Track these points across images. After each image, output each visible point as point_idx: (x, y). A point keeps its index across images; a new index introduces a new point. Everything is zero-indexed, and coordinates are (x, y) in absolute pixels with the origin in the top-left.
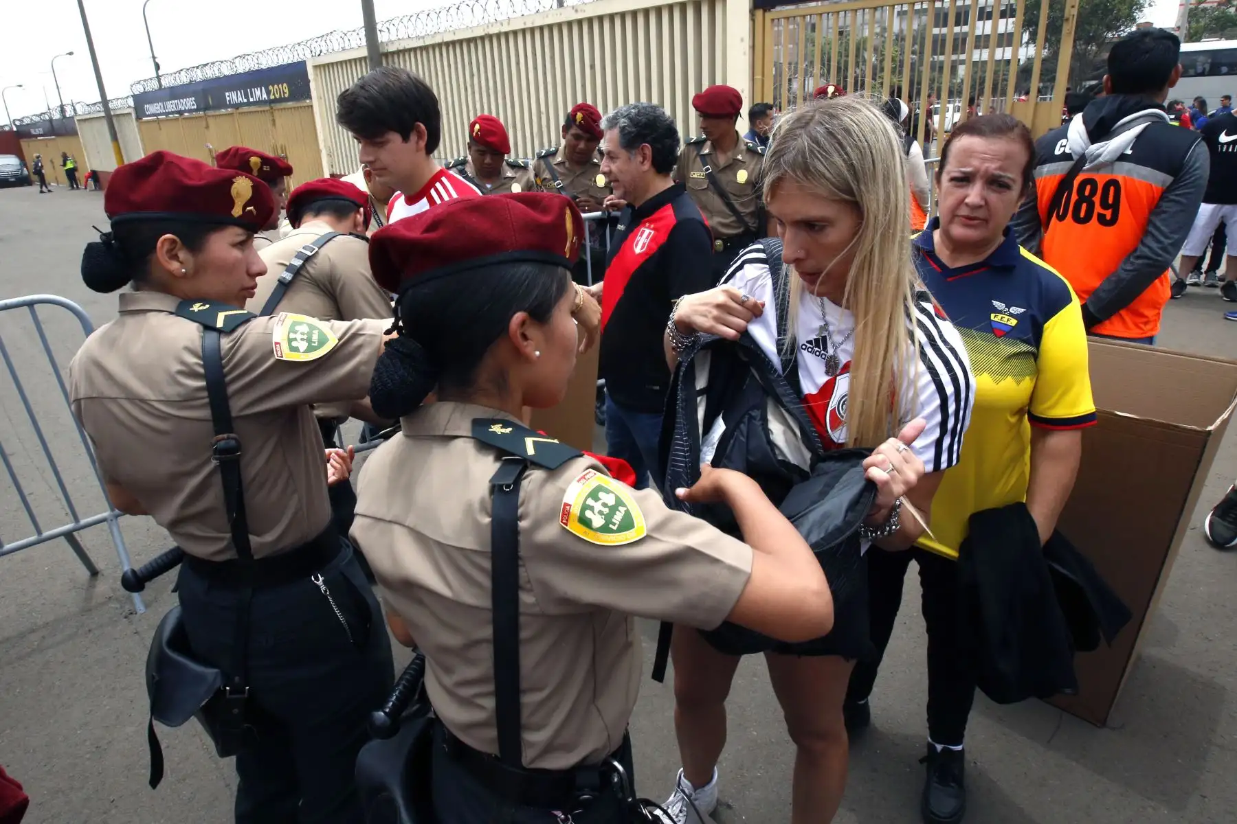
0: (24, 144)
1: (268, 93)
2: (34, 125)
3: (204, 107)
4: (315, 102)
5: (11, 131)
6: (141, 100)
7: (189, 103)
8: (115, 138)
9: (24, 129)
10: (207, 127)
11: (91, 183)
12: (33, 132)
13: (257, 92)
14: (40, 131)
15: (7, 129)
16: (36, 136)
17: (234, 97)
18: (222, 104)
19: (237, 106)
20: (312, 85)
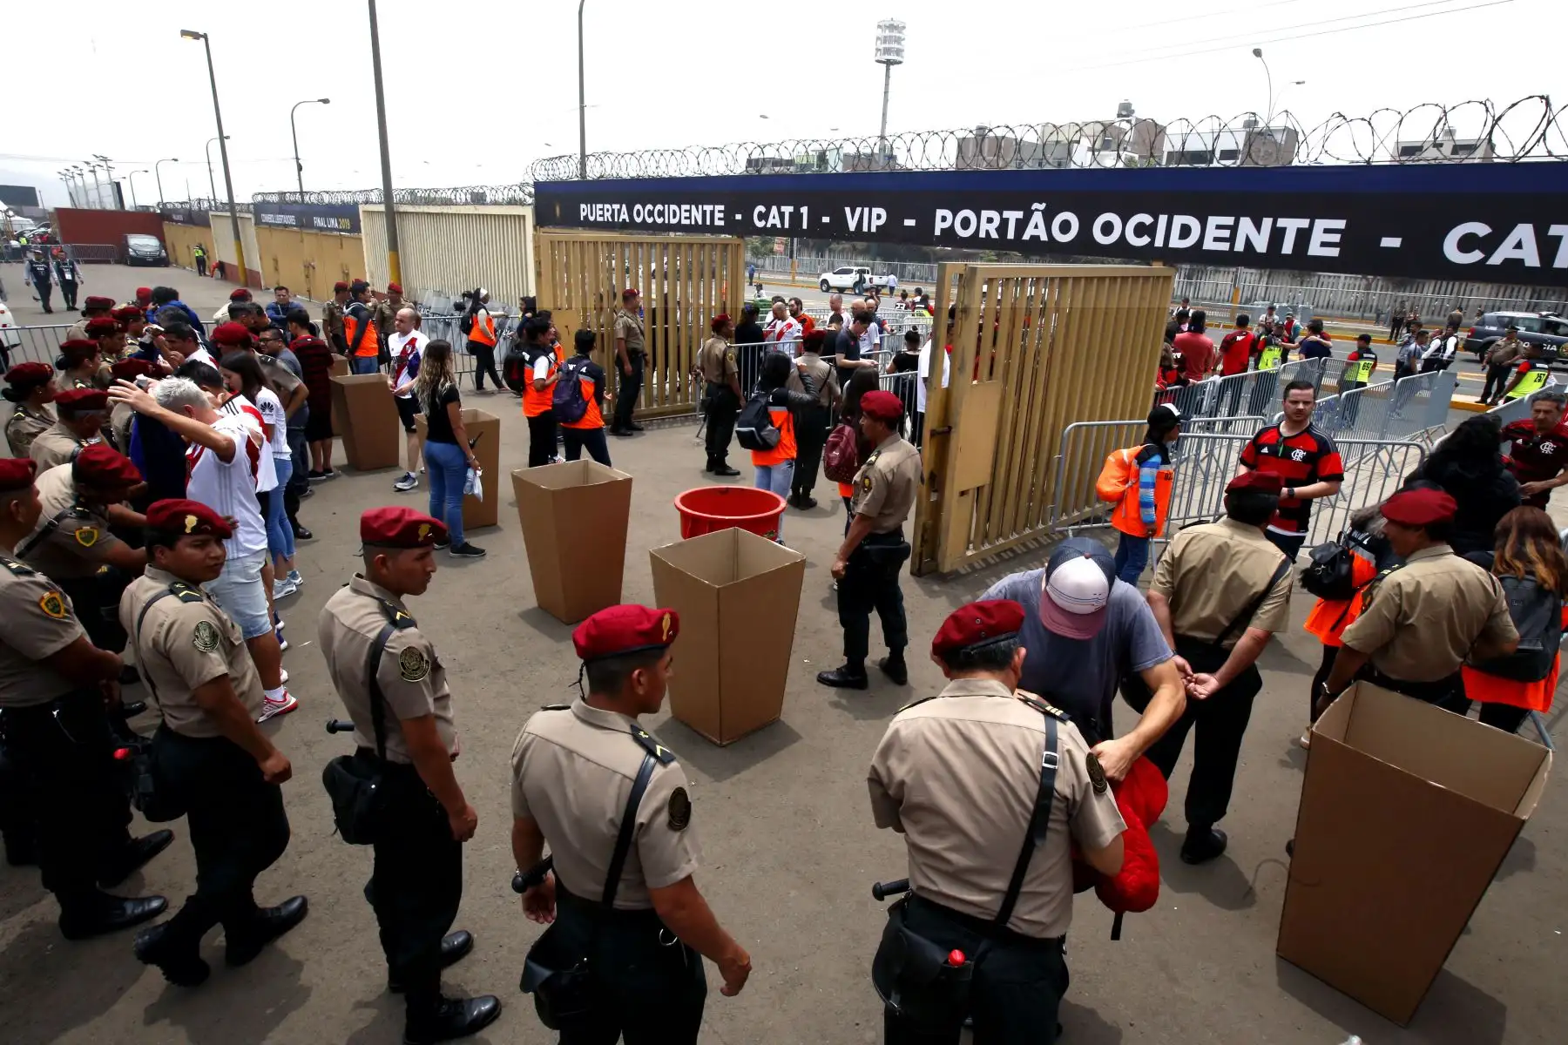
0: (166, 226)
1: (339, 223)
2: (175, 211)
3: (300, 225)
4: (363, 234)
5: (154, 213)
6: (260, 208)
7: (290, 219)
8: (237, 237)
9: (167, 213)
10: (302, 241)
11: (217, 273)
12: (174, 217)
13: (332, 221)
14: (180, 218)
15: (152, 210)
16: (177, 222)
17: (319, 222)
18: (311, 225)
19: (321, 229)
20: (362, 224)
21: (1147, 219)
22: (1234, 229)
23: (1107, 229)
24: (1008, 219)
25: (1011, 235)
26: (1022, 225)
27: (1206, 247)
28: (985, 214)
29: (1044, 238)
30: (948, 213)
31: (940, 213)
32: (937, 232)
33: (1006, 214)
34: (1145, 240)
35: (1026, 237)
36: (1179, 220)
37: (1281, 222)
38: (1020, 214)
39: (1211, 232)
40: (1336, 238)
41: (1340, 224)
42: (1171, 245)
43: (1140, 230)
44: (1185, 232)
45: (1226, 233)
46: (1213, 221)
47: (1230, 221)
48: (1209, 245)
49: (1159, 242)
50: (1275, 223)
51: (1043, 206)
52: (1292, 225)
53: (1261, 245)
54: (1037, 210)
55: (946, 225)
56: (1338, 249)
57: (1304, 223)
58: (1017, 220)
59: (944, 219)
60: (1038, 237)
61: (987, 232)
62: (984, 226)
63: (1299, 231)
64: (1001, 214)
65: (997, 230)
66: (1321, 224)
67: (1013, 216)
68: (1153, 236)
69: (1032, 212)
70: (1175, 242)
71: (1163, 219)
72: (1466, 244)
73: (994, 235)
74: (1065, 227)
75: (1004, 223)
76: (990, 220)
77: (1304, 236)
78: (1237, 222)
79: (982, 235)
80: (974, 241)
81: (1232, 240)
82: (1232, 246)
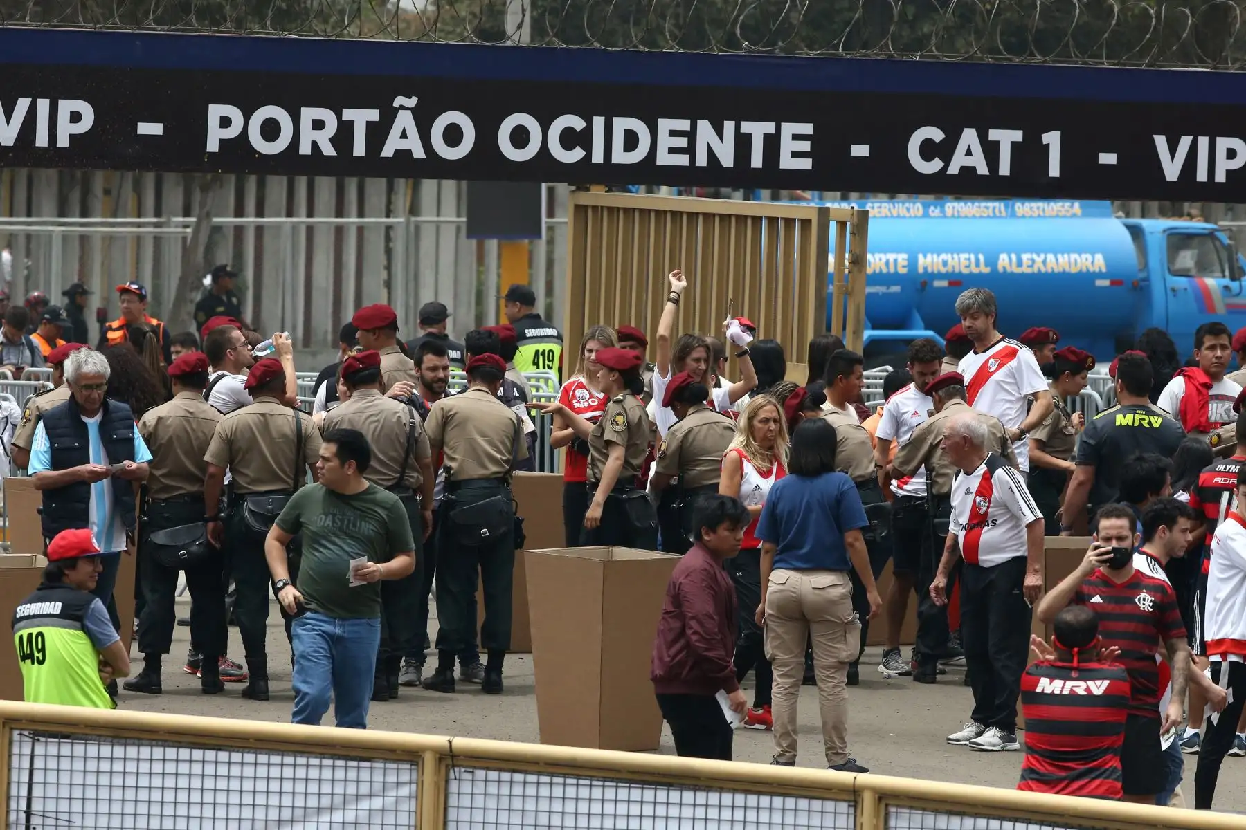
21: (578, 123)
22: (691, 135)
23: (519, 139)
24: (352, 122)
25: (359, 149)
26: (377, 133)
27: (660, 162)
28: (308, 114)
29: (419, 153)
30: (234, 113)
31: (216, 111)
32: (212, 146)
33: (348, 114)
34: (577, 154)
35: (388, 152)
36: (621, 124)
37: (746, 127)
38: (374, 115)
39: (664, 142)
40: (805, 146)
41: (807, 129)
42: (614, 161)
43: (569, 139)
44: (631, 141)
45: (683, 142)
46: (665, 125)
47: (684, 125)
48: (664, 159)
49: (598, 157)
50: (738, 128)
51: (413, 102)
52: (758, 130)
53: (727, 158)
54: (402, 107)
55: (232, 132)
56: (810, 160)
57: (770, 128)
58: (369, 124)
59: (225, 122)
60: (408, 152)
61: (315, 145)
62: (308, 136)
63: (766, 136)
64: (339, 115)
65: (332, 140)
66: (788, 129)
67: (362, 117)
68: (588, 148)
69: (396, 110)
70: (620, 157)
71: (599, 122)
72: (928, 150)
73: (328, 150)
74: (454, 134)
75: (346, 129)
76: (318, 125)
77: (772, 143)
78: (694, 126)
79: (305, 149)
80: (290, 162)
81: (691, 150)
82: (693, 160)
